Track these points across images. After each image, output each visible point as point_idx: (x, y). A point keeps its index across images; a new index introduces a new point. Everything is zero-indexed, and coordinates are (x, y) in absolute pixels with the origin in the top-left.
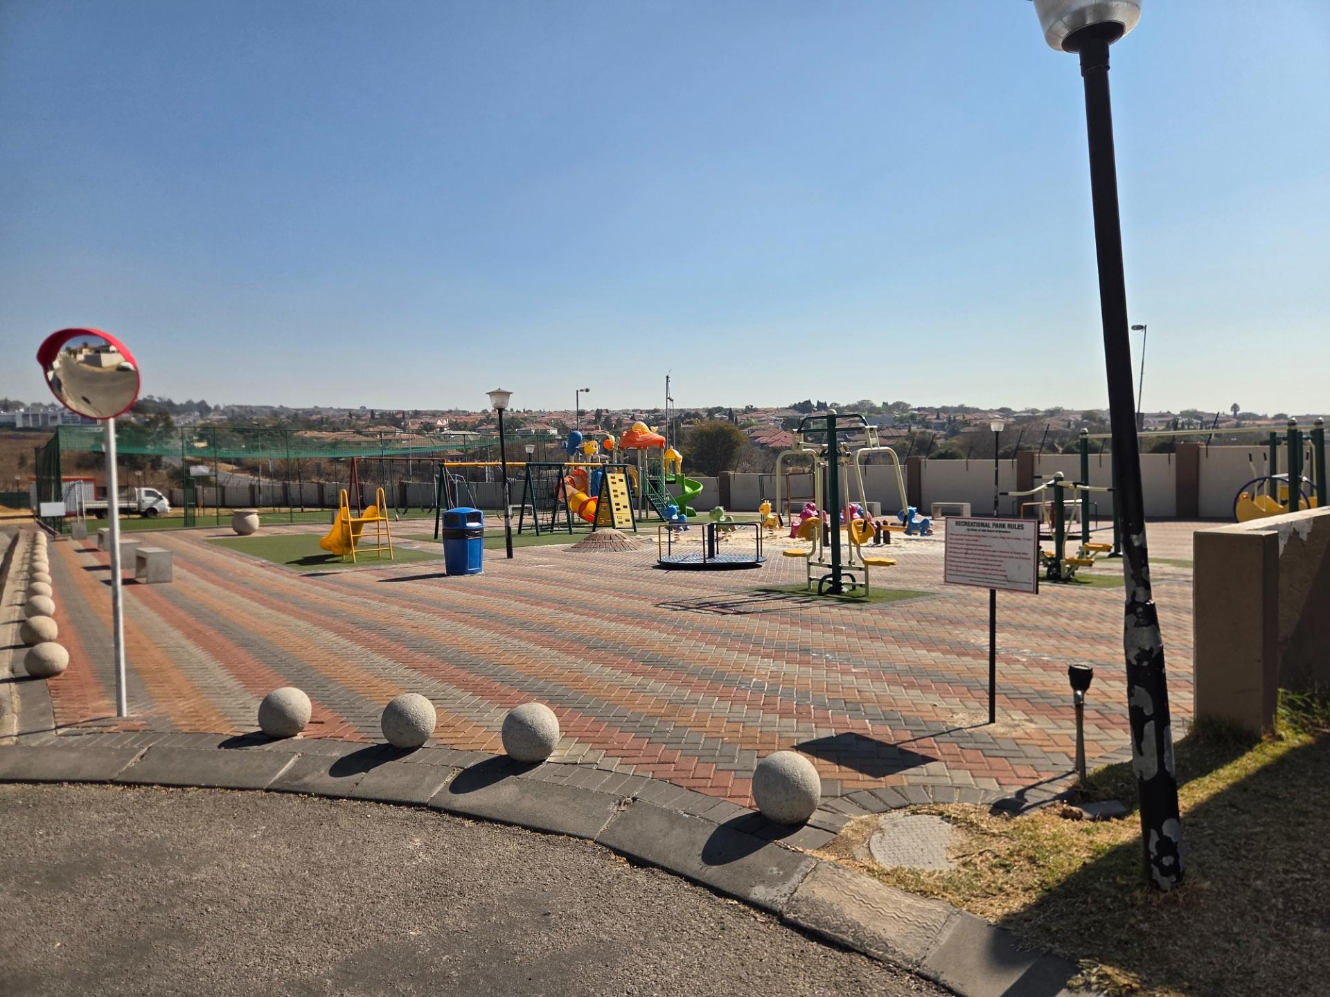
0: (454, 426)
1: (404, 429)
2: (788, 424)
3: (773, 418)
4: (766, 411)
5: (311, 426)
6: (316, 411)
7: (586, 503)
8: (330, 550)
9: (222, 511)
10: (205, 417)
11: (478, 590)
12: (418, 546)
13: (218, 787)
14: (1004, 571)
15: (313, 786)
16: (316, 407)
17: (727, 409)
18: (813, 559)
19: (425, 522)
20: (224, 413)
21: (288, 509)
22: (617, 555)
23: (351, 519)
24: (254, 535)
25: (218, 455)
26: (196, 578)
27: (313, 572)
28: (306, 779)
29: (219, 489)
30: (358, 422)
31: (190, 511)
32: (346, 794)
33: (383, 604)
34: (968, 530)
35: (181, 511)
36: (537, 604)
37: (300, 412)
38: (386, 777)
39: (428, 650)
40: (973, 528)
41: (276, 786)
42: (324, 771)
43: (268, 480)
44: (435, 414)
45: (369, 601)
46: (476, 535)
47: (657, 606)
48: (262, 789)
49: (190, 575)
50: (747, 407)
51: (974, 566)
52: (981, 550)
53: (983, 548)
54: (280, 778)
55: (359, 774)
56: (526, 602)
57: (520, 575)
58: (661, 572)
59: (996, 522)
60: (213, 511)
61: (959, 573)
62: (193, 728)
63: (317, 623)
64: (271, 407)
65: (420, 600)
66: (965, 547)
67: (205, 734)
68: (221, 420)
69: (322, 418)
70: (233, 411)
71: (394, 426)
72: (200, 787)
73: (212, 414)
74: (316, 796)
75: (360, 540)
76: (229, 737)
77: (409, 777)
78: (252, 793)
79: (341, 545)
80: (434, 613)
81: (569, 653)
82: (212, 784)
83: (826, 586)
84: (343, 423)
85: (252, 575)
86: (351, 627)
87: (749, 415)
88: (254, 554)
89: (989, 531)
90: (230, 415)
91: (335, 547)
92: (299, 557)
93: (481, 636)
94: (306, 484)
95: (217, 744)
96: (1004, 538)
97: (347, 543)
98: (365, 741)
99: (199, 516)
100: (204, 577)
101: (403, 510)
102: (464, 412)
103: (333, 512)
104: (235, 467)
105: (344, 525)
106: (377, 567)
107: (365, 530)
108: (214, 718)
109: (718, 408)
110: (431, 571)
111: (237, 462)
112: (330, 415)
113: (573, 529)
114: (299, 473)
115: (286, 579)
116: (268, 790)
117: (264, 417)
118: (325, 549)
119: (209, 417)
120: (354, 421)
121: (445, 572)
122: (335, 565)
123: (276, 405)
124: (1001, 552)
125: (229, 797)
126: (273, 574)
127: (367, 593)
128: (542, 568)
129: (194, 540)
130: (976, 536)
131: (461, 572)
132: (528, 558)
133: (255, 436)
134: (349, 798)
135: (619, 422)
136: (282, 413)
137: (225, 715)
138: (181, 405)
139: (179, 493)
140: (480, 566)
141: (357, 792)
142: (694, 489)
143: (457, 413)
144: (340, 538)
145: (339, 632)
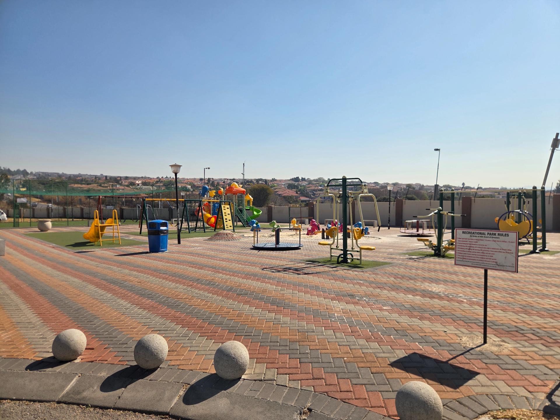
0: (144, 184)
1: (121, 184)
2: (290, 186)
3: (284, 184)
4: (280, 181)
5: (77, 182)
6: (80, 175)
7: (210, 218)
8: (89, 239)
9: (33, 220)
10: (26, 177)
11: (168, 261)
12: (132, 237)
13: (24, 400)
14: (496, 259)
15: (89, 399)
16: (80, 174)
17: (264, 180)
18: (334, 246)
19: (133, 226)
20: (35, 175)
21: (66, 219)
22: (230, 243)
23: (100, 225)
24: (49, 231)
25: (32, 194)
26: (18, 254)
27: (80, 251)
28: (85, 394)
29: (31, 209)
30: (99, 181)
31: (16, 220)
32: (111, 405)
33: (120, 269)
34: (471, 236)
35: (12, 220)
36: (201, 269)
37: (72, 176)
38: (139, 392)
39: (150, 296)
40: (474, 235)
41: (64, 399)
42: (97, 387)
43: (56, 206)
44: (135, 178)
45: (111, 267)
46: (165, 233)
47: (263, 269)
48: (54, 401)
49: (14, 252)
50: (272, 179)
51: (475, 256)
52: (479, 247)
53: (481, 246)
54: (67, 393)
55: (120, 390)
56: (195, 267)
57: (187, 253)
58: (256, 252)
59: (490, 232)
60: (28, 220)
61: (464, 260)
62: (9, 354)
63: (85, 280)
64: (58, 173)
65: (139, 266)
66: (469, 245)
67: (17, 359)
68: (34, 178)
69: (82, 179)
70: (39, 175)
71: (116, 183)
72: (12, 400)
73: (29, 176)
74: (92, 407)
75: (103, 235)
76: (33, 361)
77: (154, 392)
78: (48, 404)
79: (94, 237)
80: (148, 274)
81: (229, 298)
82: (20, 398)
83: (340, 259)
84: (92, 181)
85: (48, 252)
86: (104, 283)
87: (273, 182)
88: (48, 241)
89: (484, 237)
90: (38, 176)
91: (91, 238)
92: (73, 243)
93: (177, 288)
94: (74, 208)
95: (25, 367)
96: (495, 241)
97: (97, 236)
98: (121, 363)
99: (21, 222)
100: (22, 253)
101: (124, 220)
102: (149, 178)
103: (89, 221)
104: (40, 200)
105: (96, 227)
106: (113, 248)
107: (106, 231)
108: (23, 346)
109: (260, 179)
110: (141, 250)
111: (41, 197)
112: (86, 177)
113: (206, 230)
114: (72, 203)
115: (66, 254)
116: (59, 402)
117: (54, 178)
118: (86, 239)
119: (28, 177)
120: (97, 181)
121: (148, 251)
122: (92, 247)
123: (60, 172)
124: (493, 249)
125: (32, 408)
126: (59, 252)
127: (110, 262)
128: (197, 249)
129: (18, 234)
130: (476, 240)
131: (157, 251)
132: (188, 244)
133: (50, 186)
134: (115, 409)
135: (218, 184)
136: (63, 176)
137: (30, 344)
138: (15, 171)
139: (11, 211)
140: (166, 248)
141: (120, 404)
142: (258, 213)
143: (145, 178)
144: (94, 234)
145: (98, 285)
